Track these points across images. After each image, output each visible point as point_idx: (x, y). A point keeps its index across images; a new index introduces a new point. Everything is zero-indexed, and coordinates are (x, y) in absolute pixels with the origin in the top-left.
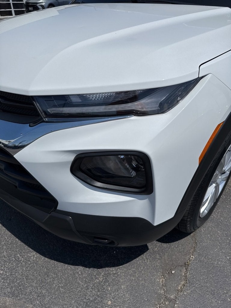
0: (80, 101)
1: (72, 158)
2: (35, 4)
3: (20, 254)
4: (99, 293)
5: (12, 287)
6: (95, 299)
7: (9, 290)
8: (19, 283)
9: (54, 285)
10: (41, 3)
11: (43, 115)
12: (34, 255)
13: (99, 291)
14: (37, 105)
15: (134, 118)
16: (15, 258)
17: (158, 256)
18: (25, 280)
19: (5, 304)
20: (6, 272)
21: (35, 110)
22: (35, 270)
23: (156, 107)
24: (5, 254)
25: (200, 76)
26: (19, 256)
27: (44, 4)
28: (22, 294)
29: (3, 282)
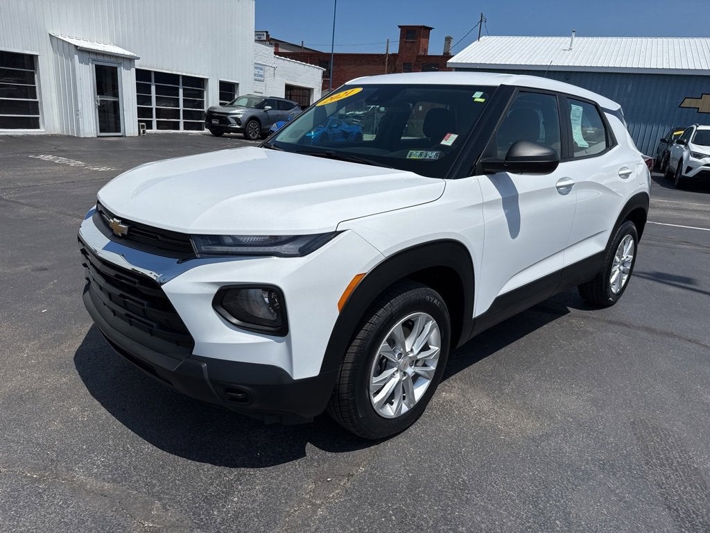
0: (232, 241)
1: (215, 290)
2: (225, 115)
3: (130, 445)
4: (224, 490)
5: (114, 474)
6: (219, 494)
7: (110, 476)
8: (123, 472)
9: (169, 478)
10: (236, 114)
11: (196, 251)
12: (148, 448)
13: (225, 487)
14: (193, 243)
15: (275, 258)
16: (123, 448)
17: (316, 464)
18: (132, 469)
19: (103, 487)
20: (109, 460)
21: (190, 247)
22: (147, 461)
23: (297, 252)
24: (111, 442)
25: (338, 230)
26: (128, 446)
27: (240, 116)
28: (126, 481)
29: (104, 469)
